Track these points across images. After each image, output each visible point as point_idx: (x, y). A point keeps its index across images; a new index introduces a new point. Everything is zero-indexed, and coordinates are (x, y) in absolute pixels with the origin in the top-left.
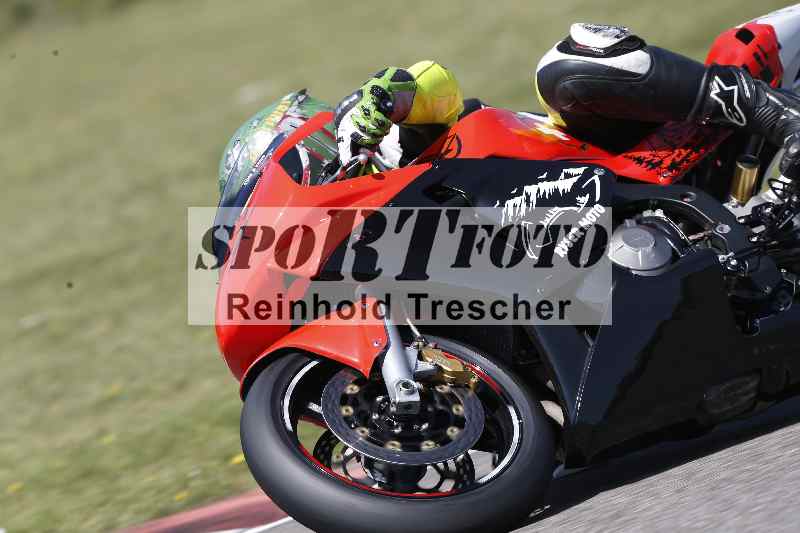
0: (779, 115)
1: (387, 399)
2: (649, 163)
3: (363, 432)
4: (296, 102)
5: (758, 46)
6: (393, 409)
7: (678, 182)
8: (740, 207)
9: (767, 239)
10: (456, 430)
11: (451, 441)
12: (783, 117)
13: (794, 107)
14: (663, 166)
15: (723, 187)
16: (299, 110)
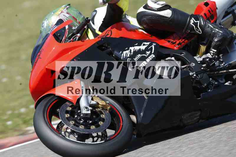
0: (212, 31)
1: (80, 112)
2: (172, 42)
3: (72, 122)
4: (66, 8)
5: (210, 8)
6: (82, 115)
7: (180, 49)
8: (199, 58)
9: (206, 69)
10: (102, 122)
11: (100, 126)
12: (214, 31)
13: (217, 28)
14: (176, 43)
15: (195, 52)
16: (66, 10)
